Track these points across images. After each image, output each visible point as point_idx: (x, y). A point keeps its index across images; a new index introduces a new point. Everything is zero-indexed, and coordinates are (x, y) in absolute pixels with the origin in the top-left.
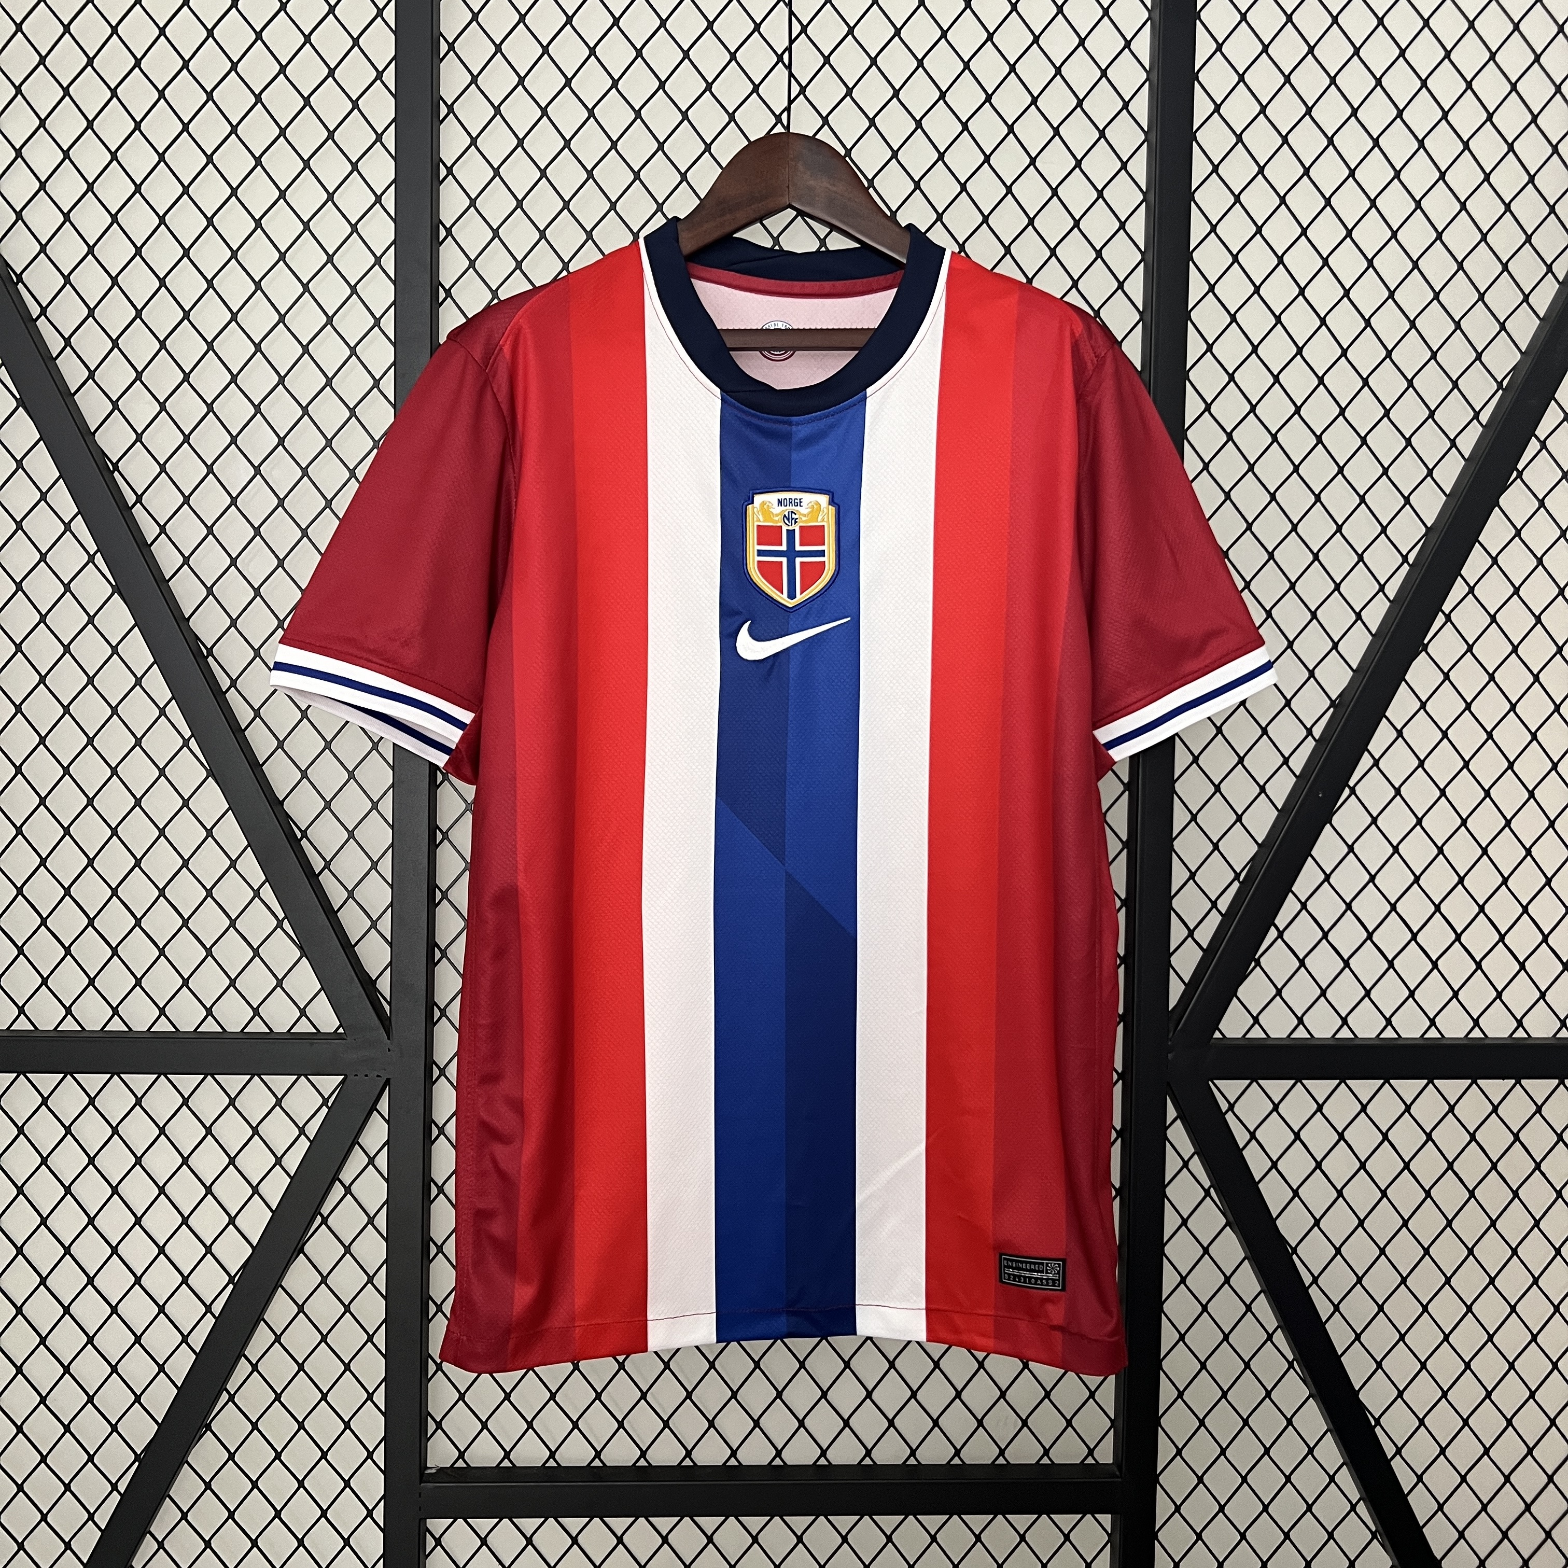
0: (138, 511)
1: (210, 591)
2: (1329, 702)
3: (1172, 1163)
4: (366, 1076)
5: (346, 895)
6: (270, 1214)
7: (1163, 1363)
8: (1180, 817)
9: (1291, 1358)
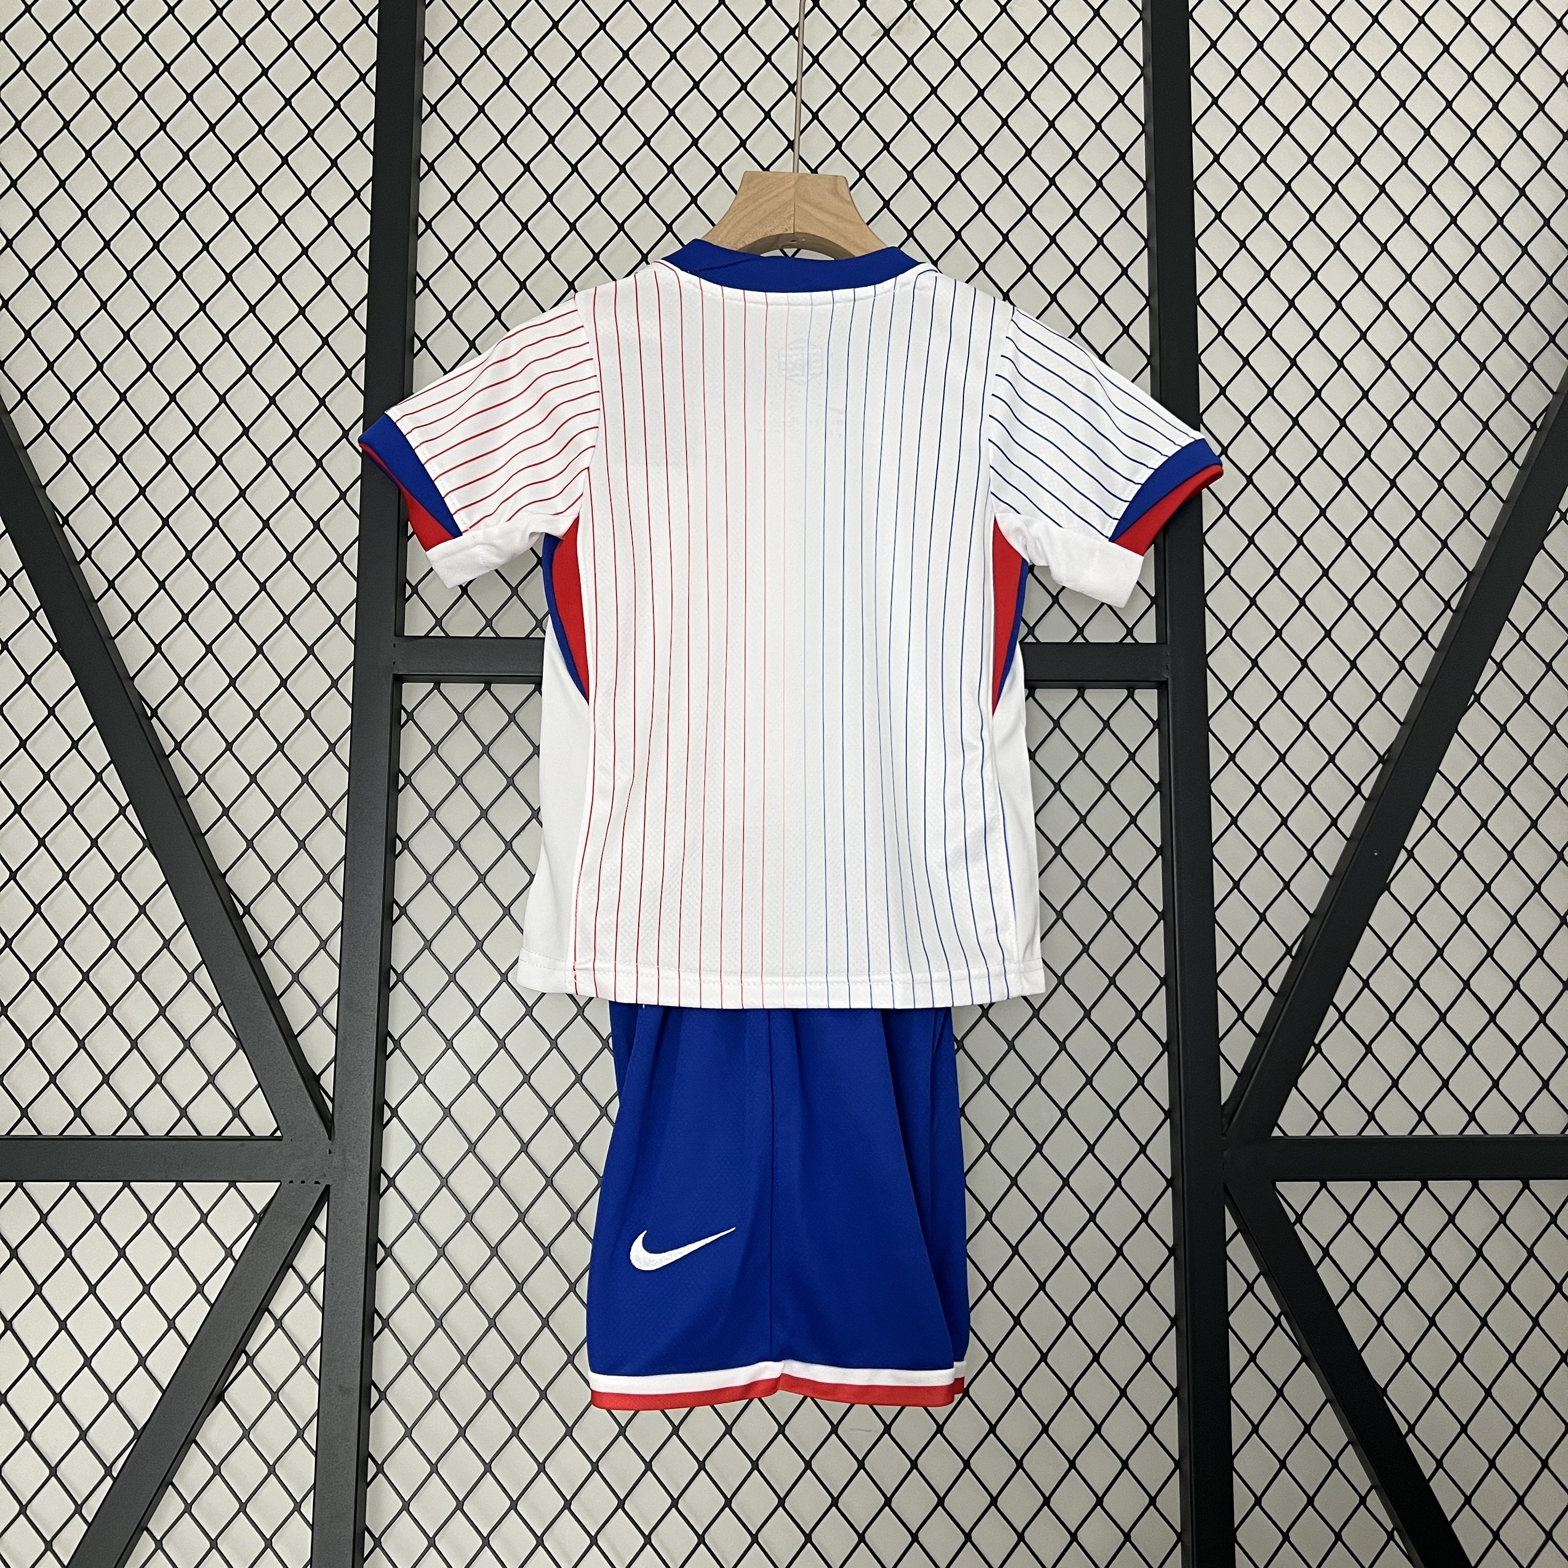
0: (86, 566)
1: (158, 648)
2: (1376, 758)
3: (1235, 1287)
4: (303, 1182)
5: (290, 978)
6: (186, 1350)
7: (1238, 1534)
8: (1221, 885)
9: (1390, 1528)
